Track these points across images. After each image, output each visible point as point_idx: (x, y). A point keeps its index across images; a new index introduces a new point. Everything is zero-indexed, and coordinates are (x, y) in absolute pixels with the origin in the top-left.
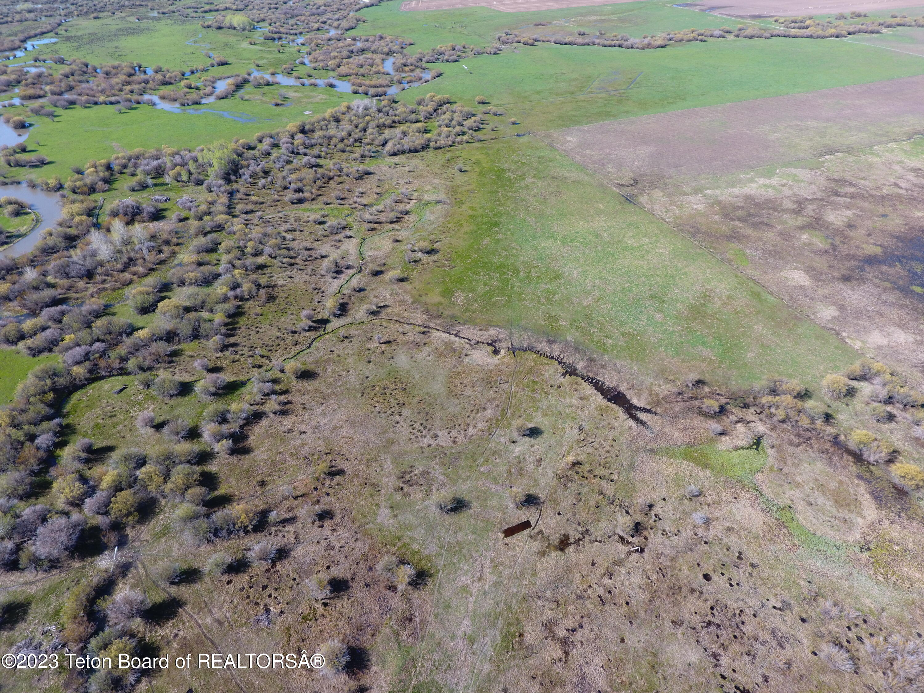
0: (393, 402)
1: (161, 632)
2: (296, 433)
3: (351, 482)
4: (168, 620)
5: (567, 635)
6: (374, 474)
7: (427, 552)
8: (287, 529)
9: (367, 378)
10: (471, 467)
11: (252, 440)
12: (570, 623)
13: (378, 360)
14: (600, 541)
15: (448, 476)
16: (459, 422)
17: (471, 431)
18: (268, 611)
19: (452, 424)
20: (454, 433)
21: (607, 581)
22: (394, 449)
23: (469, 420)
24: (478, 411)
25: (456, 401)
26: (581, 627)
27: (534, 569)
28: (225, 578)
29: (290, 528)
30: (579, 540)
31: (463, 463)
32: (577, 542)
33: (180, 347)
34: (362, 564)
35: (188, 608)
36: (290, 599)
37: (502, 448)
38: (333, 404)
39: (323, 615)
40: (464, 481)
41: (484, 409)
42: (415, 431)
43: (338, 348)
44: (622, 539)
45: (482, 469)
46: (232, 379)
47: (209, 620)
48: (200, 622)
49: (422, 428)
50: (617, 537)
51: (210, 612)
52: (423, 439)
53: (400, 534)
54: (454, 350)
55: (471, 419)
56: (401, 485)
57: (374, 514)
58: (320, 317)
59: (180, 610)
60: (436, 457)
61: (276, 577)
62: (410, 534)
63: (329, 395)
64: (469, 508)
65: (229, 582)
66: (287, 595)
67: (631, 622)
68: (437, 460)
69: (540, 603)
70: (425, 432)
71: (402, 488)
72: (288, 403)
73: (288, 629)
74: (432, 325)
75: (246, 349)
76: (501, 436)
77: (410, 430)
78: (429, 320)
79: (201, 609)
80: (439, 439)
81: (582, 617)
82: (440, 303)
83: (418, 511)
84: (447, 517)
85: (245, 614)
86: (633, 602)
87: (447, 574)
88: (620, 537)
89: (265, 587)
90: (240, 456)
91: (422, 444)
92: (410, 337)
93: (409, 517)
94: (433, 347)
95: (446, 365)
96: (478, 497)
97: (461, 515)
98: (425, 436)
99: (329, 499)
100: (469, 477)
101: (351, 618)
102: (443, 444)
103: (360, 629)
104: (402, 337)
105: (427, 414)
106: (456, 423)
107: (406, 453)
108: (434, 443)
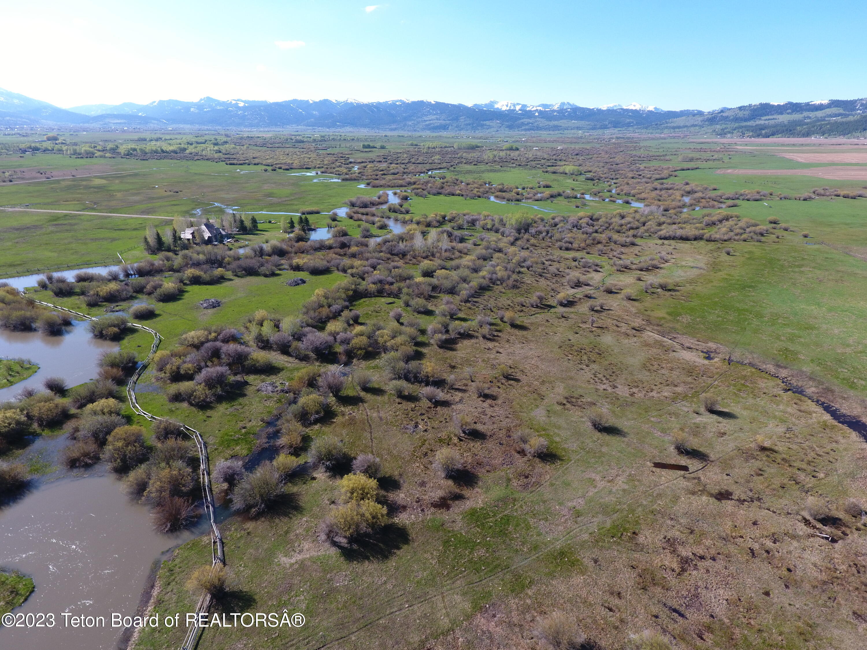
0: (585, 357)
1: (343, 409)
2: (494, 351)
3: (521, 387)
4: (350, 405)
5: (692, 557)
6: (545, 389)
7: (566, 446)
8: (457, 393)
9: (570, 340)
10: (641, 414)
11: (459, 346)
12: (700, 551)
13: (585, 334)
14: (775, 512)
15: (614, 412)
16: (644, 385)
17: (654, 394)
18: (416, 426)
19: (636, 384)
20: (634, 390)
21: (769, 544)
22: (571, 382)
23: (654, 387)
24: (668, 385)
25: (648, 374)
26: (714, 559)
27: (676, 499)
28: (398, 400)
29: (460, 394)
30: (744, 500)
31: (634, 409)
32: (741, 501)
34: (504, 432)
35: (366, 405)
36: (436, 427)
38: (532, 345)
39: (455, 445)
40: (629, 419)
41: (676, 386)
42: (596, 379)
43: (556, 322)
44: (807, 522)
45: (652, 419)
46: (463, 317)
47: (375, 415)
48: (369, 414)
49: (604, 379)
50: (800, 517)
51: (379, 412)
52: (601, 385)
53: (547, 427)
54: (664, 346)
55: (658, 387)
56: (565, 402)
57: (531, 409)
58: (548, 303)
59: (360, 404)
60: (607, 397)
61: (434, 412)
62: (556, 431)
63: (531, 341)
64: (625, 436)
65: (399, 403)
66: (436, 424)
67: (787, 587)
68: (608, 400)
69: (669, 522)
70: (605, 381)
71: (564, 404)
72: (498, 336)
73: (425, 441)
74: (648, 328)
75: (482, 306)
76: (685, 406)
77: (592, 376)
78: (648, 325)
79: (373, 408)
80: (616, 389)
81: (719, 554)
82: (664, 318)
83: (572, 421)
84: (599, 434)
85: (400, 422)
86: (799, 573)
87: (578, 465)
88: (804, 518)
89: (422, 414)
90: (445, 350)
91: (598, 387)
92: (623, 330)
93: (562, 422)
94: (642, 340)
95: (650, 352)
96: (638, 433)
97: (614, 438)
98: (605, 384)
99: (499, 390)
100: (635, 419)
101: (476, 455)
102: (620, 393)
103: (479, 464)
104: (615, 328)
105: (613, 373)
106: (641, 385)
107: (580, 387)
108: (610, 390)
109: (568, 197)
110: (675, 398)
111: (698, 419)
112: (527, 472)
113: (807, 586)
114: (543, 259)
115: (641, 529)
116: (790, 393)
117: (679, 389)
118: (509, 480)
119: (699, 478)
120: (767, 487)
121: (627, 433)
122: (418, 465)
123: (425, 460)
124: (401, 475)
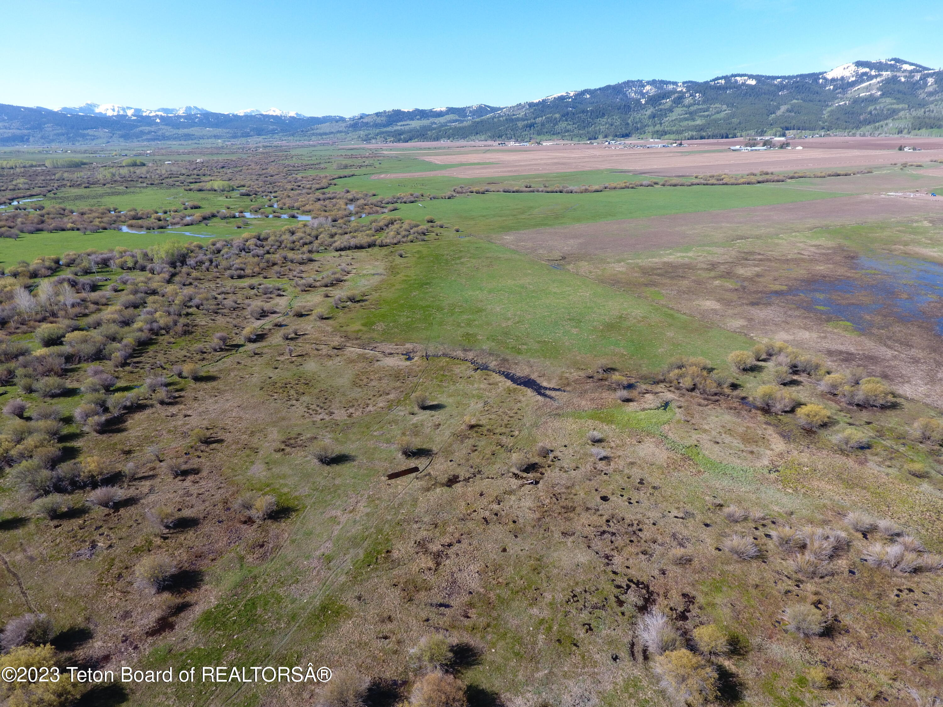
0: (292, 392)
2: (181, 416)
3: (227, 447)
5: (442, 549)
6: (256, 441)
7: (297, 494)
8: (143, 483)
9: (270, 378)
10: (363, 432)
11: (129, 423)
12: (447, 540)
13: (286, 366)
14: (493, 478)
15: (337, 440)
16: (359, 403)
17: (370, 408)
18: (94, 545)
19: (351, 404)
20: (351, 410)
21: (495, 507)
22: (284, 423)
23: (369, 402)
24: (381, 395)
25: (360, 390)
26: (459, 542)
27: (415, 501)
28: (53, 523)
29: (148, 483)
30: (469, 478)
31: (355, 430)
32: (467, 480)
33: (78, 366)
34: (220, 506)
36: (124, 535)
37: (400, 418)
38: (228, 396)
39: (160, 547)
40: (353, 442)
41: (388, 394)
42: (310, 411)
43: (248, 362)
44: (516, 476)
45: (375, 434)
47: (19, 557)
48: (7, 559)
49: (318, 409)
50: (511, 474)
51: (24, 550)
52: (317, 416)
53: (271, 482)
54: (367, 358)
55: (372, 401)
56: (283, 447)
57: (246, 468)
58: (234, 343)
60: (327, 427)
61: (116, 519)
62: (282, 481)
63: (225, 391)
64: (354, 460)
65: (57, 526)
66: (123, 532)
67: (516, 536)
68: (328, 429)
69: (415, 526)
70: (320, 411)
71: (283, 450)
72: (180, 397)
74: (348, 345)
75: (148, 365)
76: (400, 410)
77: (306, 410)
78: (347, 341)
79: (13, 549)
80: (334, 415)
81: (462, 535)
82: (360, 330)
83: (297, 465)
84: (328, 468)
85: (65, 551)
86: (521, 521)
87: (315, 509)
88: (514, 474)
89: (98, 528)
91: (315, 419)
92: (324, 352)
93: (285, 470)
94: (345, 357)
95: (356, 367)
96: (366, 452)
97: (344, 466)
98: (320, 414)
99: (200, 460)
100: (360, 439)
101: (192, 548)
102: (338, 418)
103: (199, 556)
104: (316, 352)
105: (326, 399)
106: (356, 404)
107: (296, 425)
108: (327, 418)
109: (224, 218)
110: (390, 406)
111: (415, 419)
112: (261, 540)
113: (529, 529)
114: (214, 294)
115: (393, 545)
116: (479, 371)
117: (391, 396)
118: (242, 558)
119: (429, 474)
120: (482, 459)
121: (355, 456)
122: (111, 594)
123: (121, 584)
124: (88, 619)
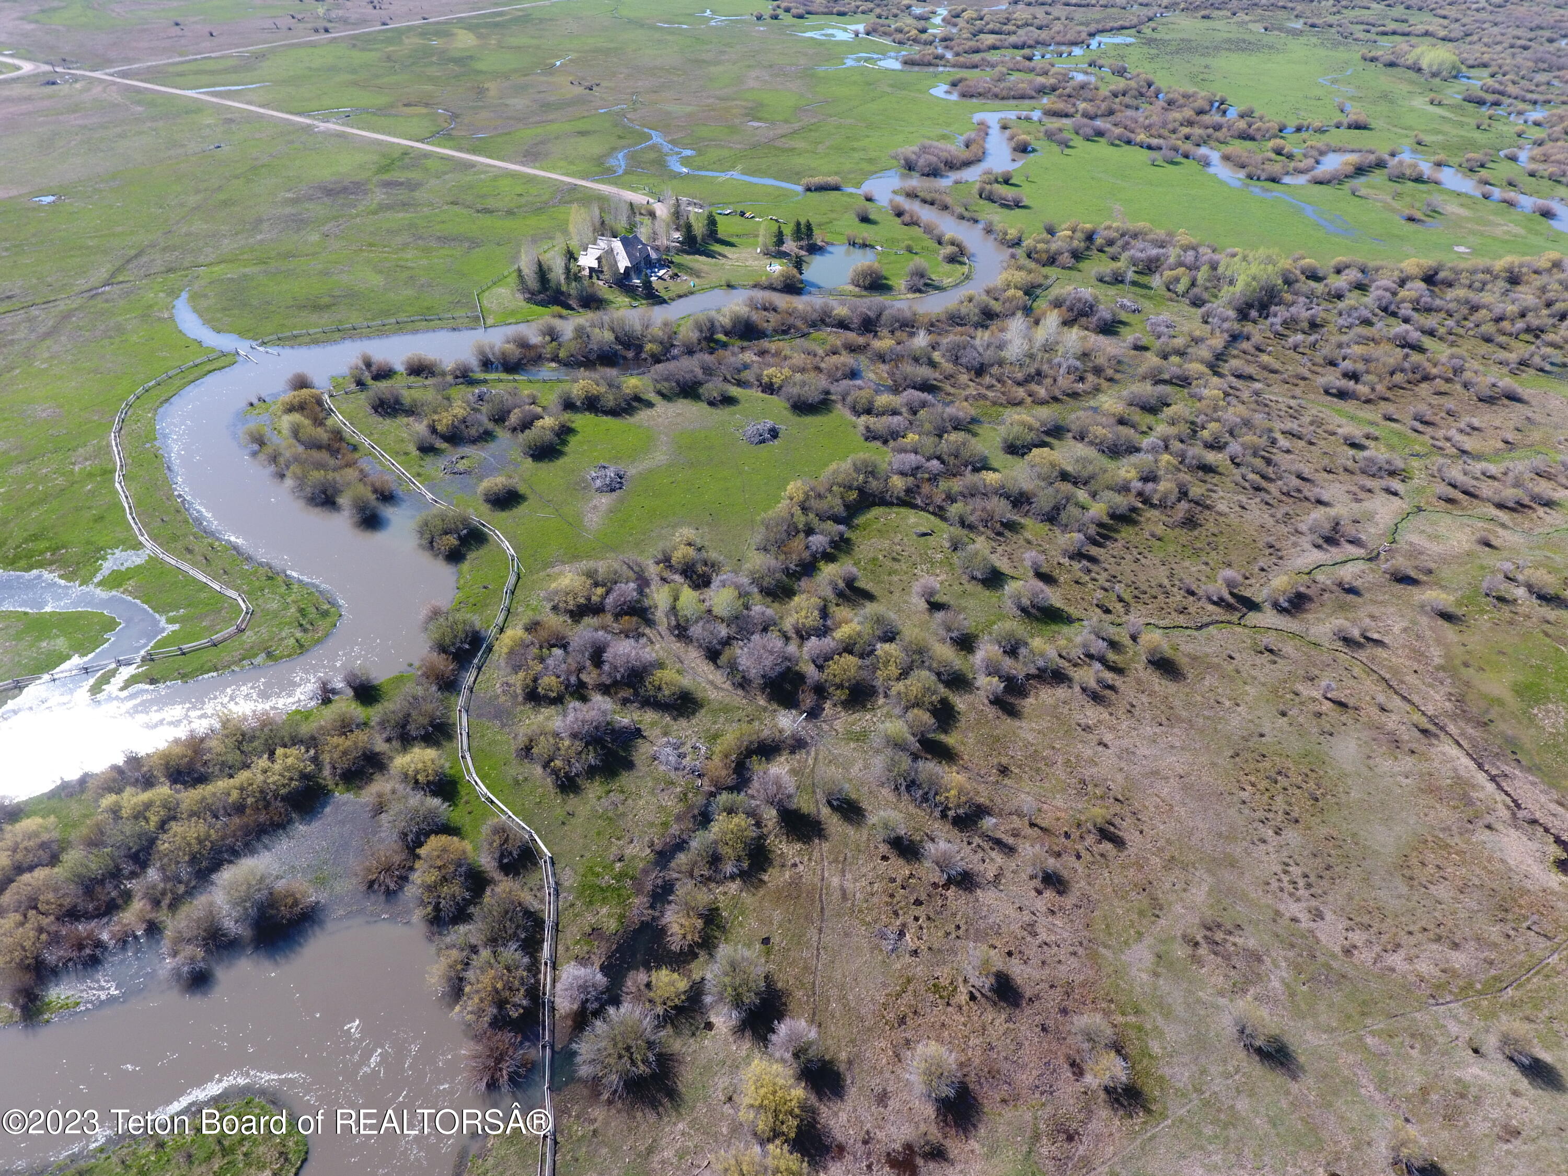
0: (1280, 804)
1: (783, 846)
2: (1093, 738)
3: (1123, 867)
4: (799, 840)
6: (1168, 886)
7: (1166, 1071)
8: (994, 854)
9: (1262, 735)
10: (1349, 1017)
11: (1030, 703)
13: (1301, 719)
15: (1292, 995)
16: (1384, 927)
17: (1396, 960)
18: (901, 934)
19: (1366, 919)
20: (1358, 937)
22: (1228, 876)
23: (1404, 939)
24: (1438, 939)
25: (1404, 890)
28: (884, 849)
29: (998, 857)
31: (1338, 997)
33: (1023, 521)
34: (1057, 994)
35: (826, 846)
36: (935, 946)
37: (1441, 1040)
38: (1177, 736)
39: (960, 1007)
40: (1317, 1027)
41: (1456, 946)
42: (1286, 879)
43: (1245, 660)
45: (1369, 1040)
46: (1058, 605)
47: (835, 881)
48: (826, 875)
49: (1301, 883)
51: (843, 872)
52: (1290, 901)
53: (1144, 1006)
54: (1470, 803)
55: (1412, 940)
56: (1199, 938)
57: (1126, 943)
59: (817, 841)
60: (1292, 946)
61: (940, 903)
62: (1160, 1021)
63: (1180, 719)
64: (1294, 1078)
65: (885, 858)
66: (935, 937)
68: (1291, 954)
70: (1301, 892)
71: (1196, 944)
72: (1111, 688)
73: (909, 981)
74: (1451, 728)
75: (1105, 575)
76: (1455, 1018)
77: (1278, 868)
78: (1454, 717)
79: (836, 861)
80: (1320, 923)
82: (1500, 702)
83: (1199, 1001)
84: (1242, 1054)
85: (875, 913)
87: (1175, 1136)
89: (918, 903)
90: (1000, 713)
91: (1282, 907)
92: (1391, 722)
93: (1175, 996)
94: (1425, 767)
95: (1432, 813)
96: (1325, 1076)
97: (1270, 1076)
98: (1298, 900)
99: (1077, 865)
100: (1333, 1030)
101: (992, 1048)
102: (1323, 938)
104: (1374, 712)
105: (1328, 868)
106: (1376, 926)
107: (1244, 897)
108: (1305, 923)
109: (1399, 177)
111: (1473, 1071)
112: (1074, 1125)
117: (1459, 960)
118: (1036, 1137)
121: (1301, 1068)
122: (883, 1045)
123: (900, 1035)
124: (850, 1062)
